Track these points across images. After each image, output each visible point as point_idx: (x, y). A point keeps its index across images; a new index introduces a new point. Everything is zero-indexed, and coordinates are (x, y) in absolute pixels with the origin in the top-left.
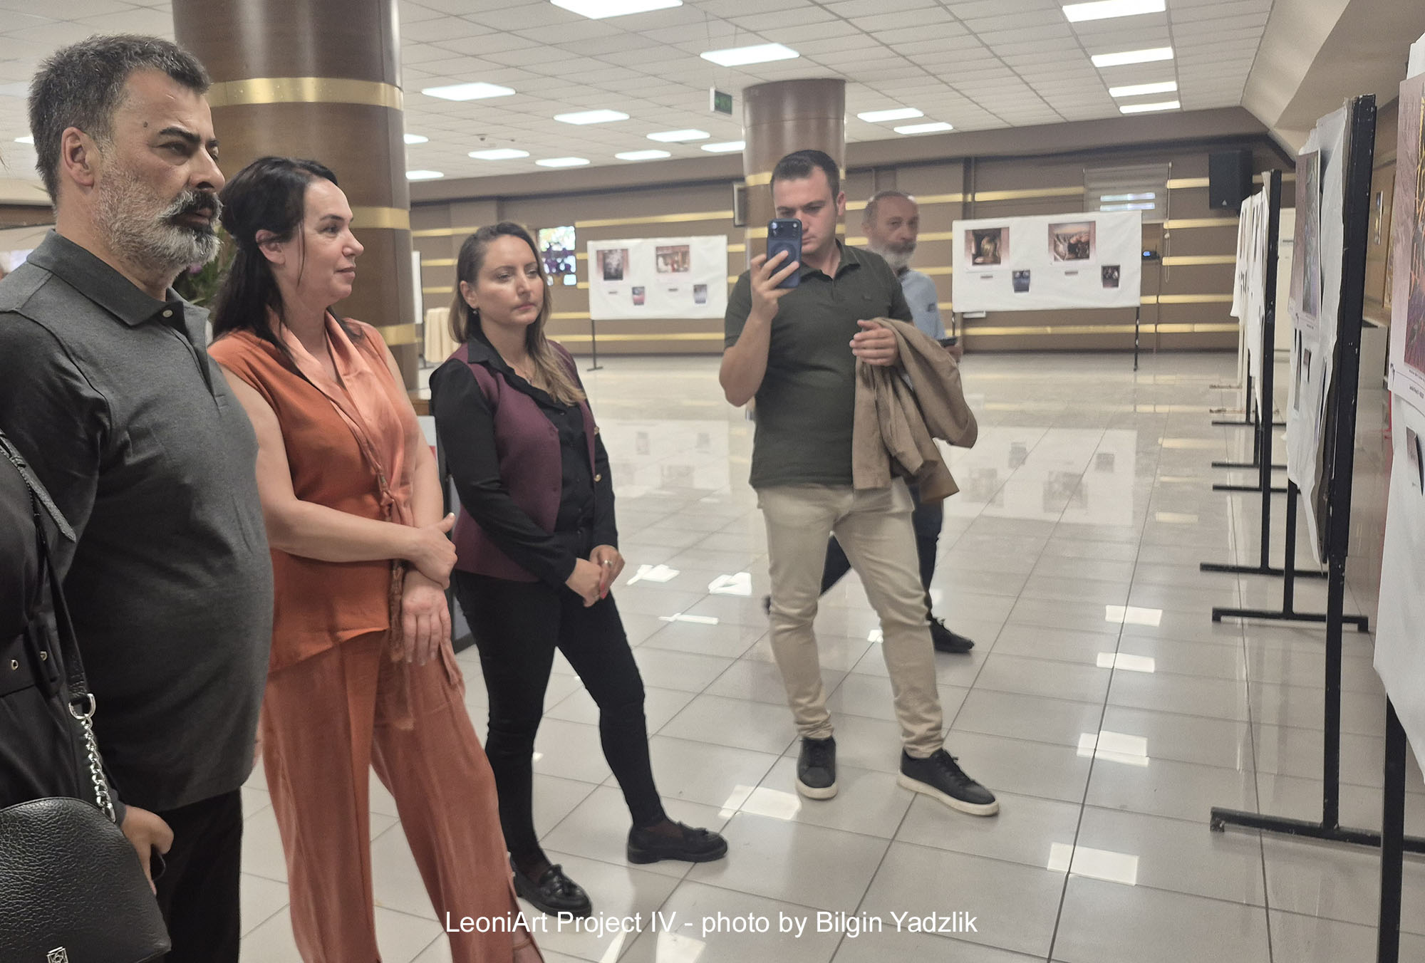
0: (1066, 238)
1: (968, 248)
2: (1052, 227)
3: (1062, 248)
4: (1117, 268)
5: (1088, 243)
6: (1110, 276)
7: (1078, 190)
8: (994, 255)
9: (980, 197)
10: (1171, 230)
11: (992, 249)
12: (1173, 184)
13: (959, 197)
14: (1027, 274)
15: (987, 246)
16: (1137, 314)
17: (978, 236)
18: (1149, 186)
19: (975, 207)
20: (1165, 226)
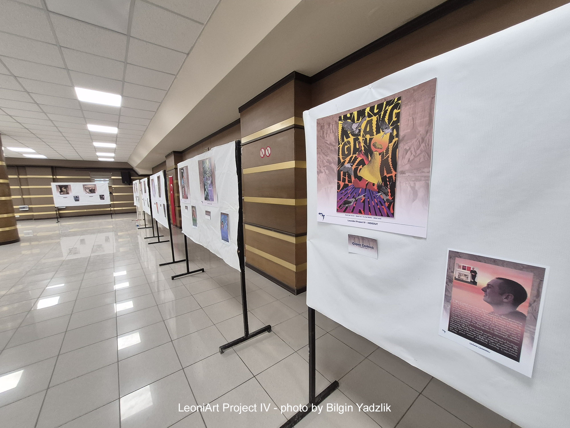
0: (88, 188)
1: (57, 190)
2: (84, 185)
3: (88, 190)
4: (103, 195)
5: (94, 189)
6: (102, 197)
7: (89, 177)
8: (67, 192)
9: (58, 177)
10: (114, 187)
11: (66, 190)
12: (113, 177)
13: (51, 177)
14: (78, 197)
15: (63, 189)
16: (110, 206)
17: (61, 187)
18: (107, 178)
19: (57, 180)
20: (112, 186)
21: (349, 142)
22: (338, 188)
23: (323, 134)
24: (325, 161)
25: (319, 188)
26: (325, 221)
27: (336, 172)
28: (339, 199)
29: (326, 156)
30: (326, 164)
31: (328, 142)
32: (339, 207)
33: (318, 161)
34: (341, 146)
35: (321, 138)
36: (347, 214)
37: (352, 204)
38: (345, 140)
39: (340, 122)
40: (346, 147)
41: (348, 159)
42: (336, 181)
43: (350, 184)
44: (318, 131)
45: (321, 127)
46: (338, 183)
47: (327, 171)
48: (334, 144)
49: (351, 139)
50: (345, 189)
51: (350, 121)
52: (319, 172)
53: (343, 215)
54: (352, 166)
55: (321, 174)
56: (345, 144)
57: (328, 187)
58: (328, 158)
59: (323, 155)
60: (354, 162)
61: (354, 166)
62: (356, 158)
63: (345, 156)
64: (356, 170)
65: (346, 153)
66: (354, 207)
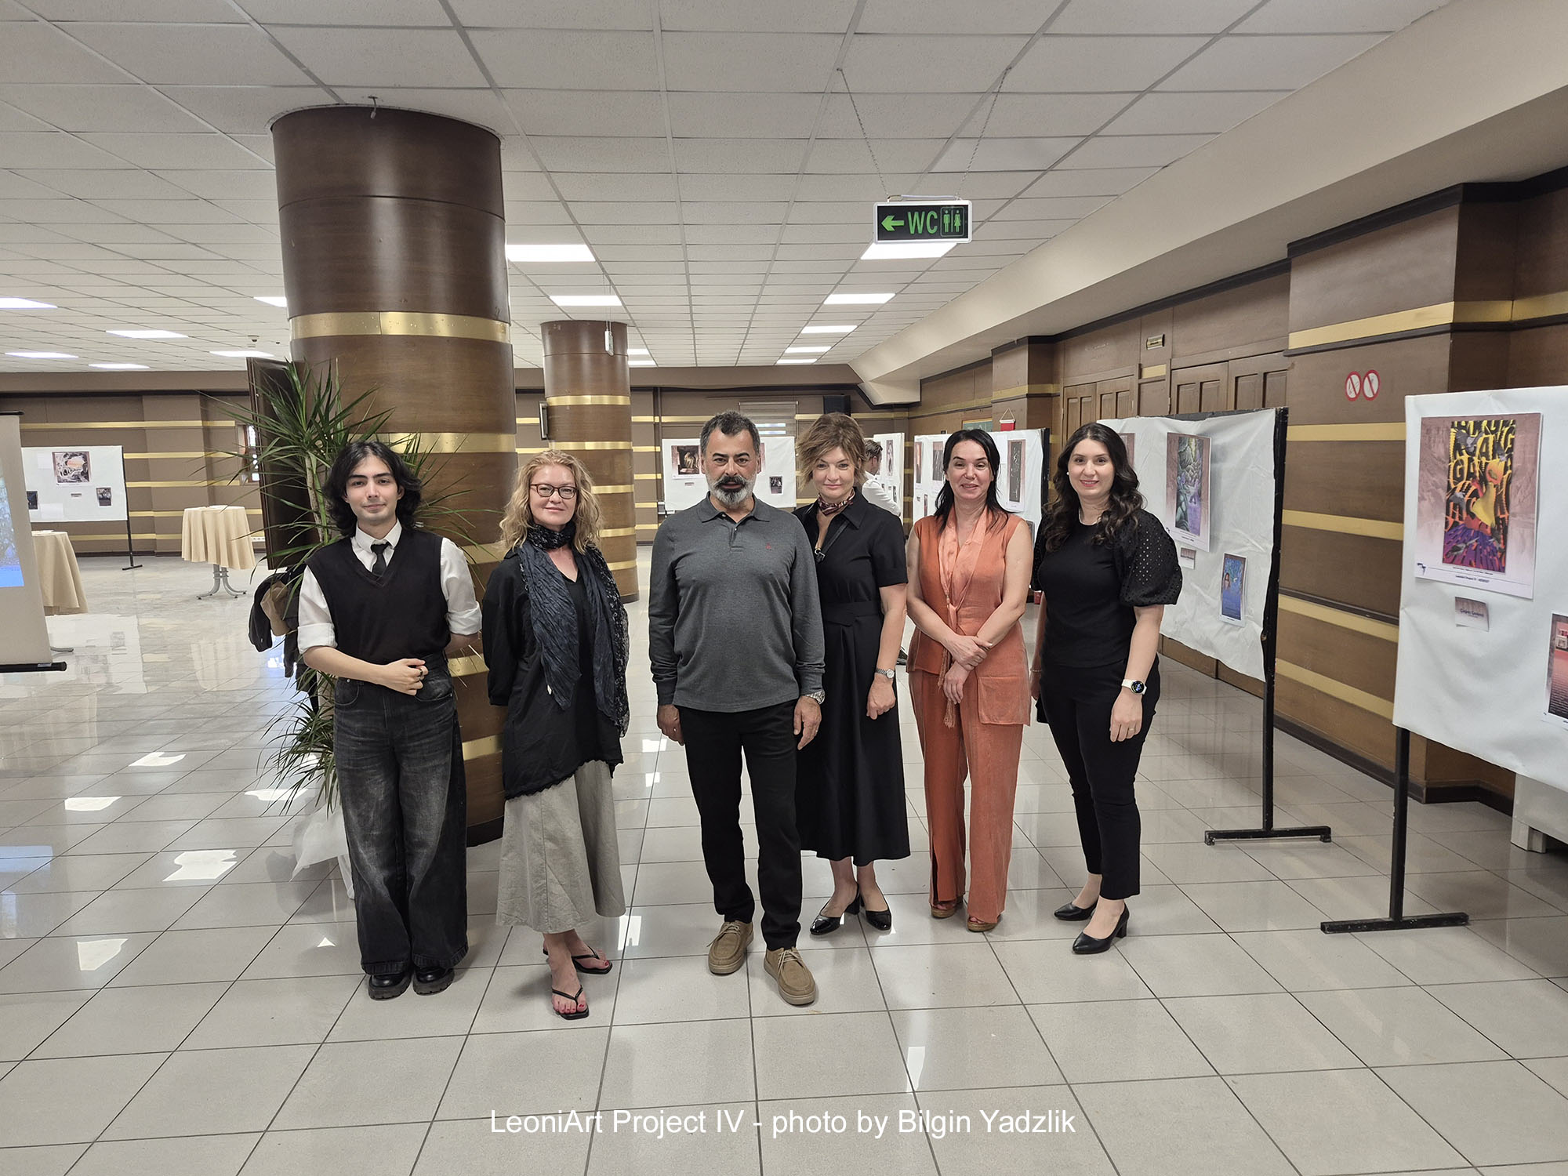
4: (780, 479)
8: (694, 467)
11: (692, 463)
12: (798, 417)
15: (688, 459)
17: (681, 452)
19: (671, 428)
21: (1462, 461)
22: (1446, 527)
23: (1430, 441)
24: (1430, 483)
25: (1419, 526)
26: (1425, 576)
27: (1444, 501)
28: (1447, 543)
29: (1432, 475)
30: (1432, 487)
31: (1436, 455)
32: (1446, 555)
33: (1420, 481)
34: (1452, 464)
35: (1425, 447)
36: (1455, 566)
37: (1462, 551)
38: (1458, 457)
39: (1453, 430)
40: (1459, 467)
41: (1460, 485)
42: (1444, 515)
43: (1461, 523)
44: (1422, 436)
45: (1428, 430)
46: (1446, 519)
47: (1432, 499)
48: (1443, 459)
49: (1465, 457)
50: (1454, 529)
51: (1464, 431)
52: (1421, 499)
53: (1450, 567)
54: (1464, 496)
55: (1423, 502)
56: (1457, 464)
57: (1432, 524)
58: (1434, 479)
59: (1429, 475)
60: (1466, 491)
61: (1467, 498)
62: (1469, 487)
63: (1457, 480)
64: (1469, 501)
65: (1459, 476)
66: (1464, 557)
